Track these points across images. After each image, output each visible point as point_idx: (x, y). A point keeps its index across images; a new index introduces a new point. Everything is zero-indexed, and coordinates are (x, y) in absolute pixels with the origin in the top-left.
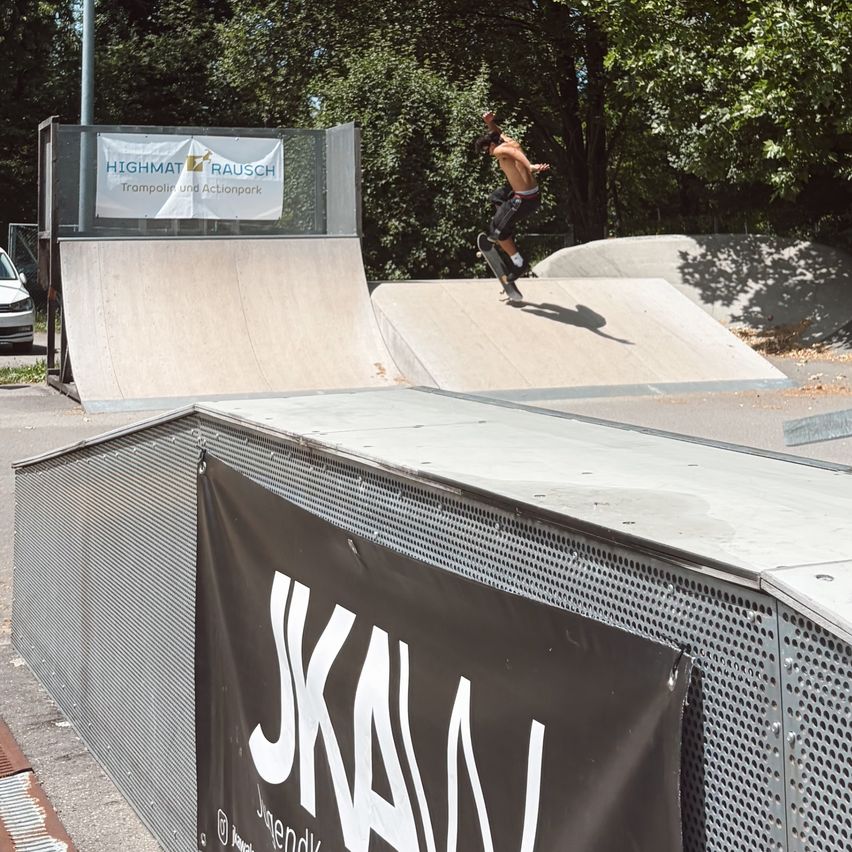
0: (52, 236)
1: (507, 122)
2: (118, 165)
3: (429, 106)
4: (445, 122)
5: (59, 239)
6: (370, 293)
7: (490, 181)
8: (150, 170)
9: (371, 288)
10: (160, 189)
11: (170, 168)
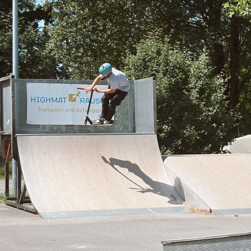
0: (13, 133)
1: (218, 77)
2: (37, 99)
3: (179, 68)
4: (187, 77)
5: (16, 135)
6: (163, 161)
7: (210, 106)
8: (51, 101)
9: (164, 158)
10: (56, 110)
11: (60, 100)
